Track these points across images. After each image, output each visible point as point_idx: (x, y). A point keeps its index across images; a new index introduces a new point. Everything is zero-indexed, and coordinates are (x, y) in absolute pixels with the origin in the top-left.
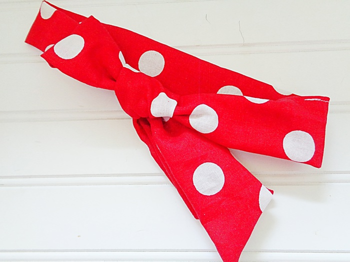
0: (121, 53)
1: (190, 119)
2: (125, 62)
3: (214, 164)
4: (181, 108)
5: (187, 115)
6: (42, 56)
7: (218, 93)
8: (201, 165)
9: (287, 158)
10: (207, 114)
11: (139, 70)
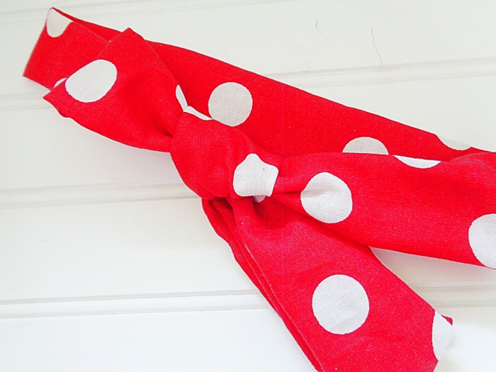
0: (179, 89)
1: (301, 199)
2: (186, 104)
3: (348, 277)
4: (287, 179)
5: (297, 191)
6: (46, 98)
7: (344, 151)
8: (326, 280)
9: (477, 262)
10: (333, 189)
11: (209, 116)
